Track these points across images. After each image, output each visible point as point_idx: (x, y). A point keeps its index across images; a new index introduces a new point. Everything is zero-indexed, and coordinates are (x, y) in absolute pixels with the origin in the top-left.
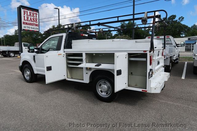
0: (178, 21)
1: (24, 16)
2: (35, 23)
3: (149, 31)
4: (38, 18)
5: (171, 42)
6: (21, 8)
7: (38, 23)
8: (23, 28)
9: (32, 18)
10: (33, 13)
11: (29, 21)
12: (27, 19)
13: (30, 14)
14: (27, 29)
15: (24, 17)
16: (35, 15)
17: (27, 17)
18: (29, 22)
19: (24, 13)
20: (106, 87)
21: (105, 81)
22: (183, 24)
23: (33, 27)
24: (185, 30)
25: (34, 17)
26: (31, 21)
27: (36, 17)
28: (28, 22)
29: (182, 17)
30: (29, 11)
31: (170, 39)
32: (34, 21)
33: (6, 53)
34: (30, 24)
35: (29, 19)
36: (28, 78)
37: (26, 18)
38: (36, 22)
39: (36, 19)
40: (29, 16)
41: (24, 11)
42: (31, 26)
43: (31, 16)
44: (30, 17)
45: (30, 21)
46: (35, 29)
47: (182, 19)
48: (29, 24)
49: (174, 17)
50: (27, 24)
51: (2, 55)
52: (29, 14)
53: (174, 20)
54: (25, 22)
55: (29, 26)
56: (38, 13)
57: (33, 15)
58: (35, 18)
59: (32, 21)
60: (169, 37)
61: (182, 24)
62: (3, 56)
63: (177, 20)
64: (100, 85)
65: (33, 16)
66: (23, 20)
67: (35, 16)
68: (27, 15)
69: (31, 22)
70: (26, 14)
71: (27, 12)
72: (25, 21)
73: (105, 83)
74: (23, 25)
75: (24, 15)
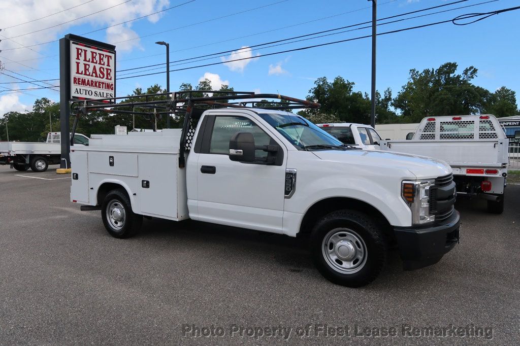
0: (461, 79)
1: (78, 61)
2: (104, 80)
3: (387, 105)
4: (112, 67)
5: (493, 132)
6: (71, 42)
7: (112, 81)
8: (73, 94)
9: (98, 66)
10: (100, 55)
11: (89, 75)
12: (86, 70)
13: (93, 57)
14: (83, 96)
15: (78, 64)
16: (105, 60)
17: (85, 65)
18: (90, 78)
19: (78, 54)
22: (476, 86)
23: (98, 90)
24: (481, 101)
25: (104, 64)
26: (94, 75)
27: (108, 65)
28: (87, 78)
29: (471, 68)
30: (89, 50)
31: (490, 123)
32: (102, 76)
34: (92, 84)
35: (91, 70)
37: (82, 68)
38: (107, 78)
39: (107, 69)
40: (89, 61)
41: (78, 49)
42: (93, 89)
43: (96, 63)
44: (92, 65)
45: (92, 76)
46: (105, 95)
47: (471, 73)
48: (88, 84)
49: (452, 67)
50: (83, 82)
52: (89, 56)
53: (451, 75)
54: (79, 79)
55: (88, 88)
56: (113, 55)
57: (100, 59)
58: (105, 67)
59: (96, 76)
61: (473, 86)
63: (459, 77)
65: (100, 63)
66: (73, 74)
67: (106, 64)
68: (85, 60)
69: (94, 79)
70: (82, 58)
71: (85, 51)
72: (78, 76)
74: (74, 87)
75: (78, 58)
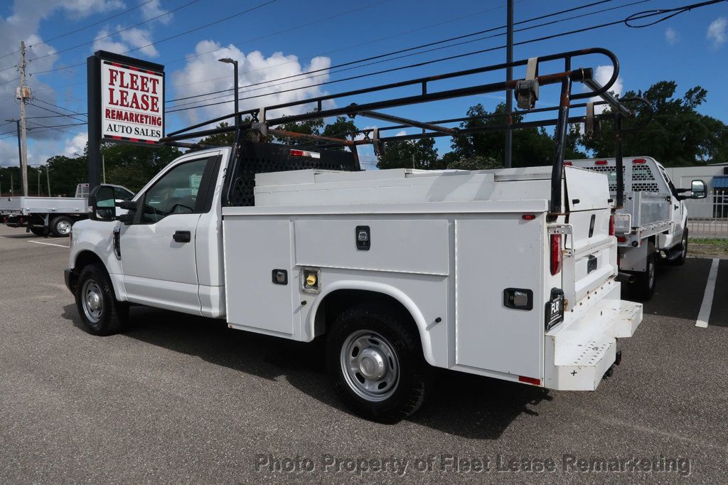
0: (682, 105)
1: (112, 87)
2: (149, 112)
3: (573, 143)
4: (159, 94)
5: (651, 182)
6: (102, 61)
7: (160, 114)
8: (105, 131)
9: (139, 94)
10: (143, 78)
11: (127, 106)
12: (123, 98)
13: (133, 82)
14: (120, 134)
15: (112, 91)
16: (150, 85)
17: (122, 92)
18: (129, 110)
19: (112, 78)
20: (379, 358)
21: (373, 335)
22: (704, 115)
23: (140, 126)
24: (710, 137)
25: (148, 91)
26: (134, 105)
27: (154, 92)
28: (124, 110)
29: (697, 88)
30: (127, 72)
31: (647, 168)
32: (145, 106)
33: (42, 223)
34: (131, 118)
35: (130, 99)
36: (93, 318)
37: (117, 97)
38: (153, 110)
39: (153, 98)
40: (127, 87)
41: (112, 71)
42: (133, 125)
43: (137, 89)
44: (131, 92)
45: (132, 107)
46: (150, 133)
47: (697, 97)
48: (126, 117)
49: (668, 87)
50: (119, 116)
51: (29, 227)
52: (127, 80)
53: (668, 100)
54: (113, 111)
55: (126, 123)
56: (160, 79)
57: (143, 84)
58: (150, 94)
59: (137, 107)
60: (643, 161)
61: (699, 116)
62: (31, 232)
63: (679, 102)
64: (356, 352)
65: (143, 90)
66: (105, 104)
67: (151, 90)
68: (122, 85)
69: (135, 111)
70: (117, 83)
71: (122, 73)
72: (112, 107)
73: (374, 345)
74: (106, 122)
75: (112, 83)
